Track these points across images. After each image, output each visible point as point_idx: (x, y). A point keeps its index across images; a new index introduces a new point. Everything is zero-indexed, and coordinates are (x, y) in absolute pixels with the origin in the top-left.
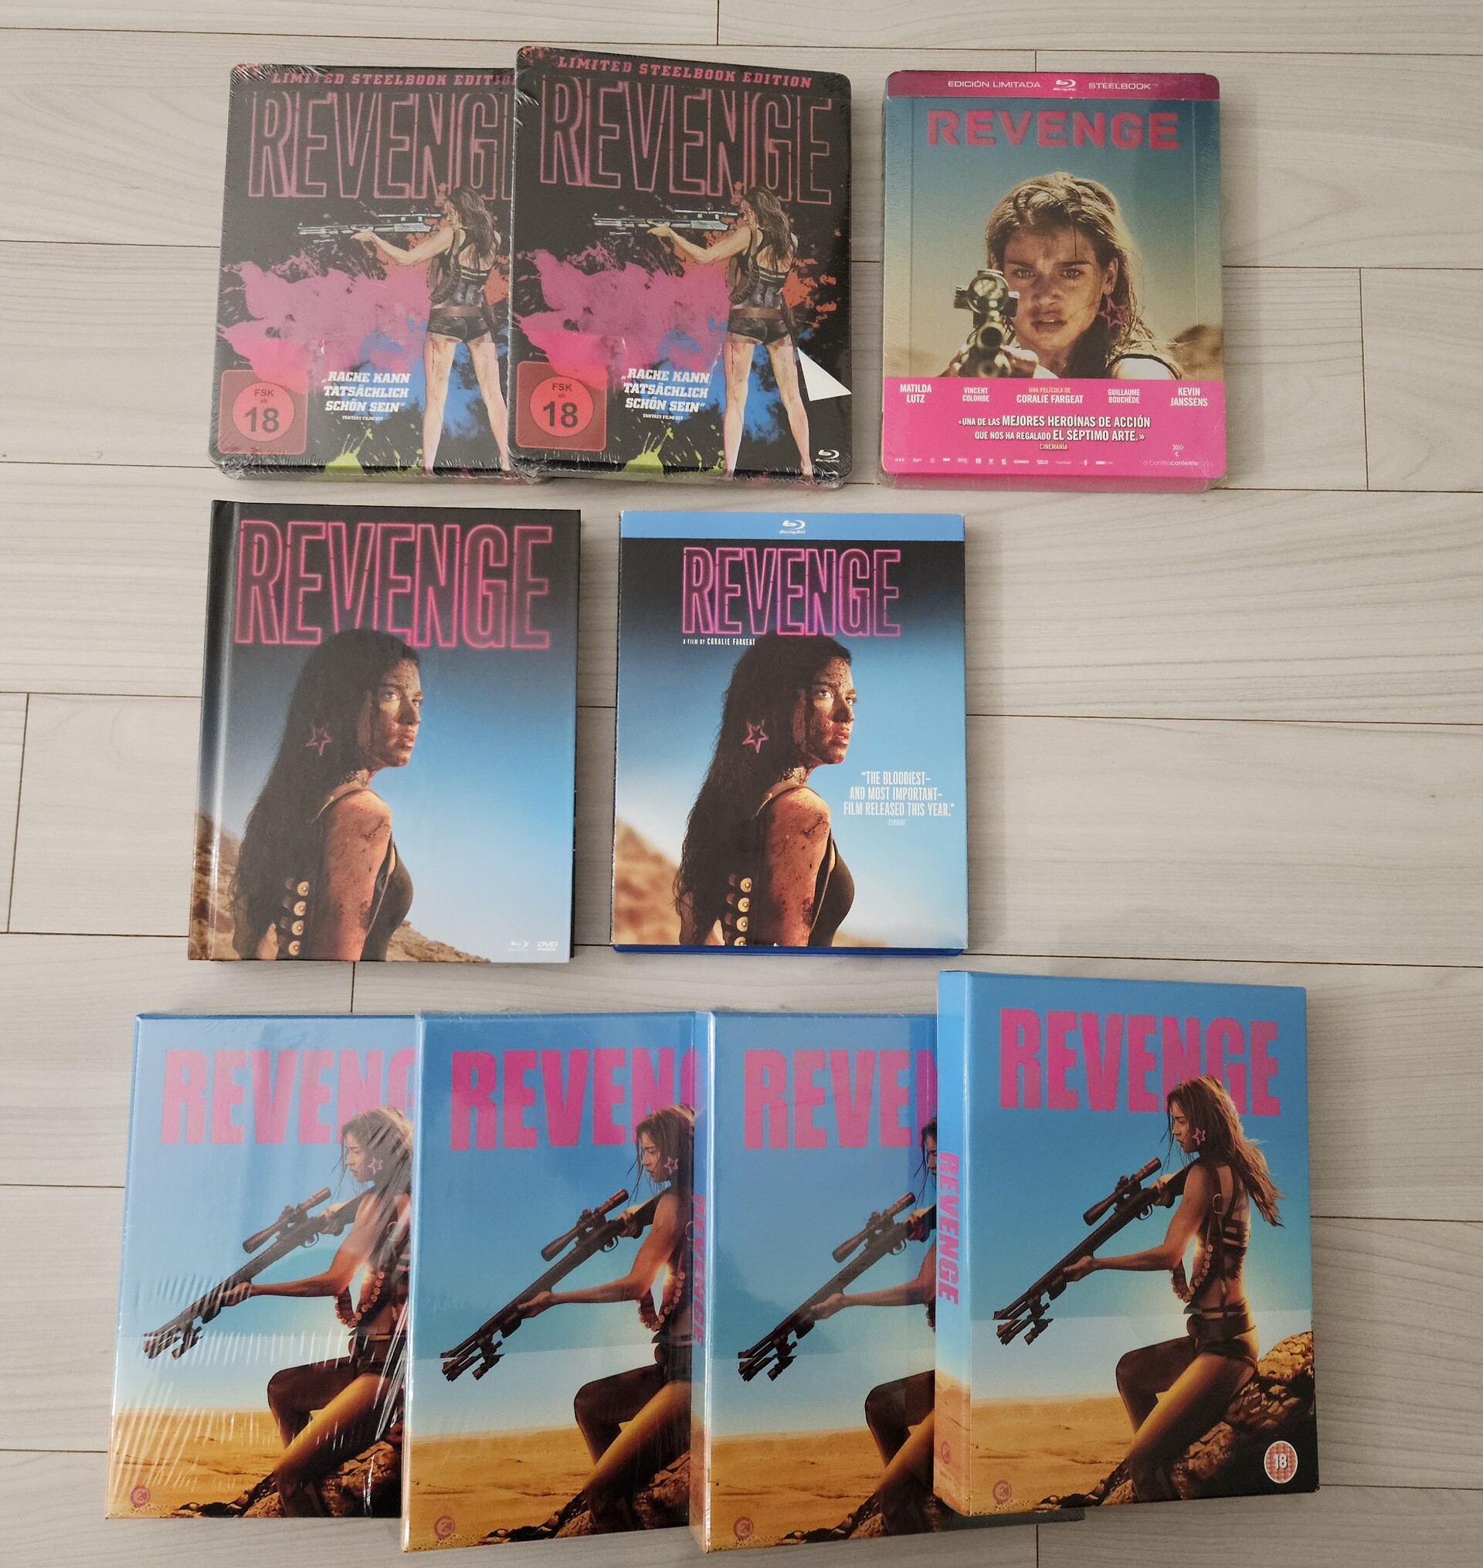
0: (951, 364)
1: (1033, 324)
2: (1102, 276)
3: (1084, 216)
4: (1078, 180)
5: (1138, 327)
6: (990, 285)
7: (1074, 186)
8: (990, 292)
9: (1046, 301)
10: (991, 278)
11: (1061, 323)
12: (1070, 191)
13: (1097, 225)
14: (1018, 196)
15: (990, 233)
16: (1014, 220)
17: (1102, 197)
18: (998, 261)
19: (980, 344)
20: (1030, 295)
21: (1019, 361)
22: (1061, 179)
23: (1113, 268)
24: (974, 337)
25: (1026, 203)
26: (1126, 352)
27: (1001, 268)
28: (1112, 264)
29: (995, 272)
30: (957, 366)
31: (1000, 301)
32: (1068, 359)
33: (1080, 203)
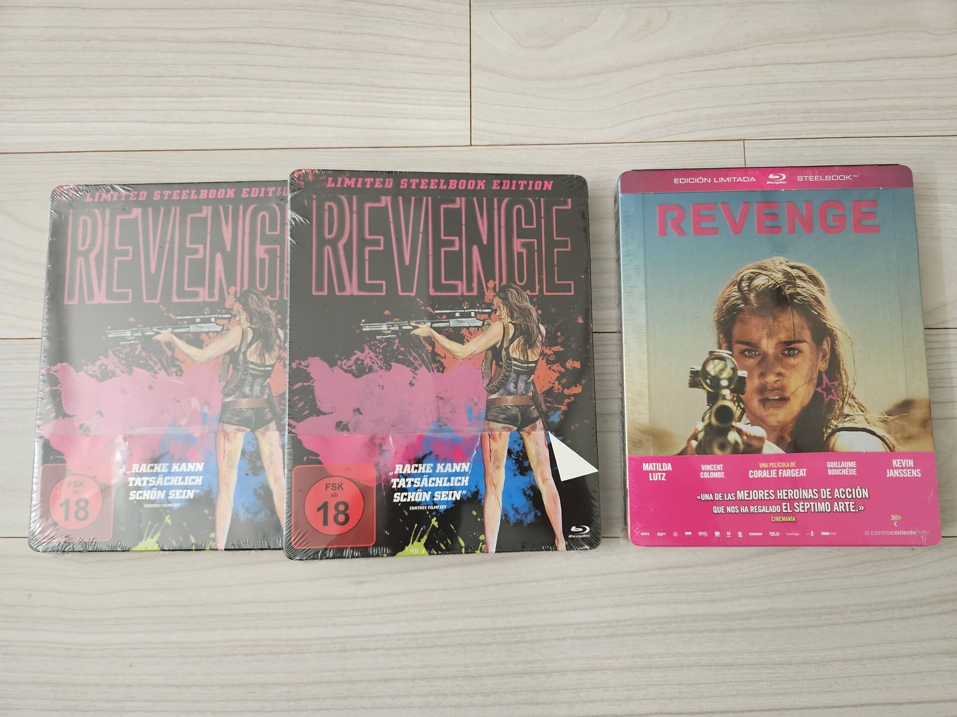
0: (689, 441)
1: (760, 401)
2: (818, 354)
3: (799, 297)
4: (792, 264)
5: (851, 401)
6: (718, 364)
7: (789, 270)
8: (722, 370)
9: (771, 379)
10: (722, 358)
11: (784, 400)
12: (786, 274)
13: (811, 306)
14: (741, 280)
15: (718, 315)
16: (739, 302)
17: (813, 279)
18: (726, 342)
19: (714, 421)
20: (756, 373)
21: (749, 436)
22: (778, 263)
23: (826, 346)
24: (708, 415)
25: (749, 286)
26: (840, 426)
27: (730, 348)
28: (825, 342)
29: (724, 353)
30: (694, 443)
31: (730, 380)
32: (792, 434)
33: (795, 286)
